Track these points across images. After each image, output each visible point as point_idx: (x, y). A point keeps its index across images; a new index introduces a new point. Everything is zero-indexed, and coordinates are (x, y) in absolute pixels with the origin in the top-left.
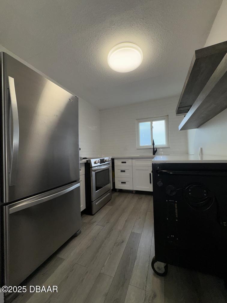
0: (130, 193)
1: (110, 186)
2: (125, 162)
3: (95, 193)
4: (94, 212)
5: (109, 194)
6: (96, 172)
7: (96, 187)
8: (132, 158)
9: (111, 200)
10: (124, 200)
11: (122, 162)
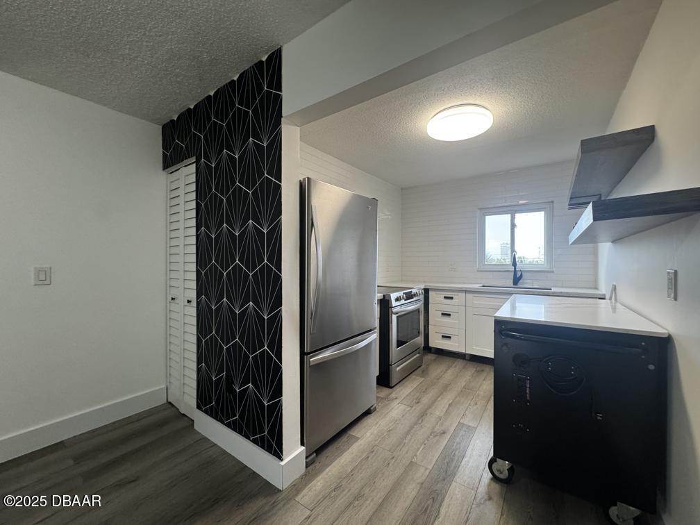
0: (458, 358)
1: (420, 340)
2: (452, 298)
3: (394, 350)
4: (394, 381)
5: (418, 355)
6: (399, 314)
7: (398, 341)
8: (466, 291)
9: (422, 367)
10: (447, 370)
11: (445, 297)
